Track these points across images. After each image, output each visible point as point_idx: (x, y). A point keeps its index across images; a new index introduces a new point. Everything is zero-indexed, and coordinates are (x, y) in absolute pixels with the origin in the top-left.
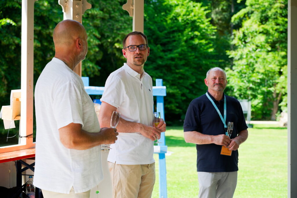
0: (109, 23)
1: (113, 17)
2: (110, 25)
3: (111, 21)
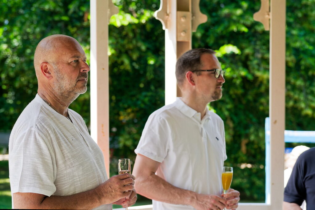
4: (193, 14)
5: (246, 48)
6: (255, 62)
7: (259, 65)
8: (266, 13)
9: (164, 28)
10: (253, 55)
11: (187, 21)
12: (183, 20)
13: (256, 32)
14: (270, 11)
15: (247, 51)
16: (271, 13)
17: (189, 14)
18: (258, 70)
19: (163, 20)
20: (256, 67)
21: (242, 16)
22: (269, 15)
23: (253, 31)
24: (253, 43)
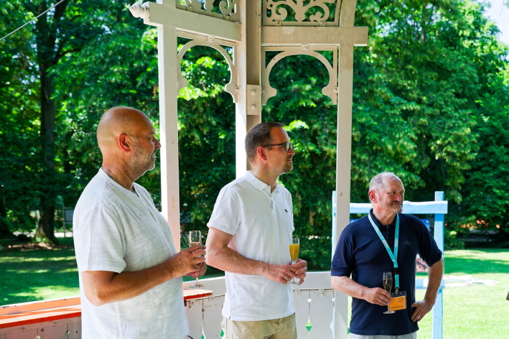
0: (439, 121)
1: (445, 113)
2: (440, 123)
3: (442, 118)
4: (263, 88)
5: (314, 123)
6: (324, 137)
7: (326, 140)
8: (334, 88)
9: (234, 102)
10: (321, 130)
11: (256, 95)
12: (253, 94)
13: (324, 107)
14: (338, 86)
15: (315, 126)
16: (338, 88)
17: (259, 87)
18: (326, 145)
19: (233, 93)
20: (324, 142)
21: (310, 91)
22: (336, 89)
23: (321, 106)
24: (321, 118)
